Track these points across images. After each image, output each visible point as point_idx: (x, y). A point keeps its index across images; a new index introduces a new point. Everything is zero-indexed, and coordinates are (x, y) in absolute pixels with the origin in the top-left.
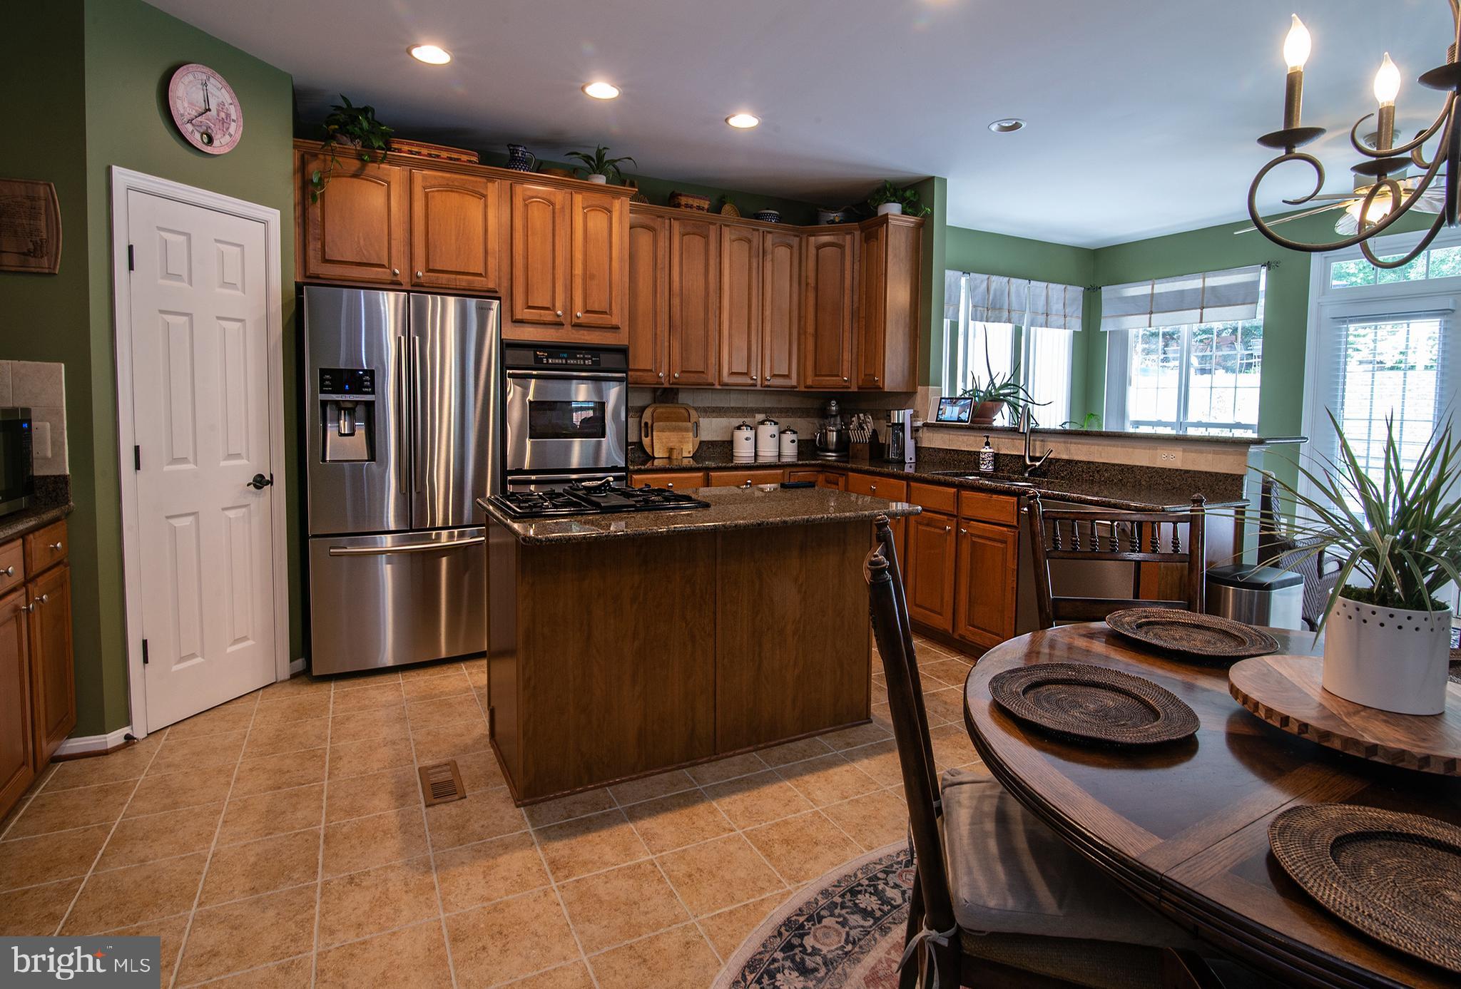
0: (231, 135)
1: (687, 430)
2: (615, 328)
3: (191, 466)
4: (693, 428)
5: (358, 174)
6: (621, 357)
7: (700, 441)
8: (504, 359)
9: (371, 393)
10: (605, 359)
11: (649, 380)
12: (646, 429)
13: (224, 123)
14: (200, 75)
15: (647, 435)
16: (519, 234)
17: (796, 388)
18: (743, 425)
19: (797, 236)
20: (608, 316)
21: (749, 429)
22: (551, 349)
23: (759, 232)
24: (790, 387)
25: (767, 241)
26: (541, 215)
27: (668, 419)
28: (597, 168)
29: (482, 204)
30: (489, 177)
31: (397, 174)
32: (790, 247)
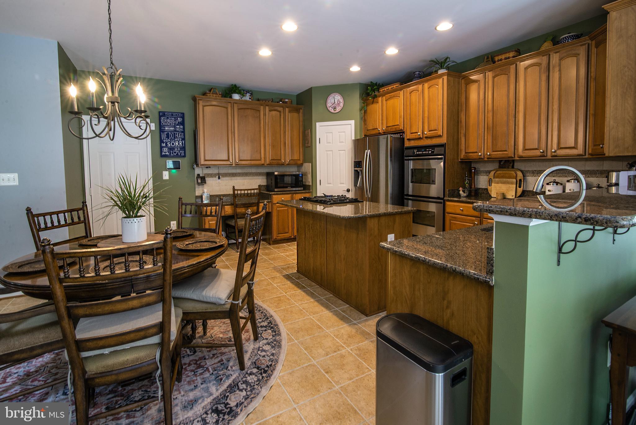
0: (341, 106)
1: (512, 183)
2: (440, 136)
3: (333, 185)
4: (518, 183)
5: (373, 103)
6: (443, 148)
7: (525, 191)
8: (404, 154)
9: (361, 167)
10: (436, 150)
11: (475, 157)
12: (490, 182)
13: (339, 104)
14: (333, 96)
15: (490, 185)
16: (408, 107)
17: (583, 156)
18: (552, 182)
19: (585, 44)
20: (437, 131)
21: (557, 185)
22: (419, 148)
23: (549, 55)
24: (576, 155)
25: (555, 58)
26: (415, 97)
27: (503, 177)
28: (442, 67)
29: (399, 100)
30: (401, 90)
31: (380, 99)
32: (577, 55)
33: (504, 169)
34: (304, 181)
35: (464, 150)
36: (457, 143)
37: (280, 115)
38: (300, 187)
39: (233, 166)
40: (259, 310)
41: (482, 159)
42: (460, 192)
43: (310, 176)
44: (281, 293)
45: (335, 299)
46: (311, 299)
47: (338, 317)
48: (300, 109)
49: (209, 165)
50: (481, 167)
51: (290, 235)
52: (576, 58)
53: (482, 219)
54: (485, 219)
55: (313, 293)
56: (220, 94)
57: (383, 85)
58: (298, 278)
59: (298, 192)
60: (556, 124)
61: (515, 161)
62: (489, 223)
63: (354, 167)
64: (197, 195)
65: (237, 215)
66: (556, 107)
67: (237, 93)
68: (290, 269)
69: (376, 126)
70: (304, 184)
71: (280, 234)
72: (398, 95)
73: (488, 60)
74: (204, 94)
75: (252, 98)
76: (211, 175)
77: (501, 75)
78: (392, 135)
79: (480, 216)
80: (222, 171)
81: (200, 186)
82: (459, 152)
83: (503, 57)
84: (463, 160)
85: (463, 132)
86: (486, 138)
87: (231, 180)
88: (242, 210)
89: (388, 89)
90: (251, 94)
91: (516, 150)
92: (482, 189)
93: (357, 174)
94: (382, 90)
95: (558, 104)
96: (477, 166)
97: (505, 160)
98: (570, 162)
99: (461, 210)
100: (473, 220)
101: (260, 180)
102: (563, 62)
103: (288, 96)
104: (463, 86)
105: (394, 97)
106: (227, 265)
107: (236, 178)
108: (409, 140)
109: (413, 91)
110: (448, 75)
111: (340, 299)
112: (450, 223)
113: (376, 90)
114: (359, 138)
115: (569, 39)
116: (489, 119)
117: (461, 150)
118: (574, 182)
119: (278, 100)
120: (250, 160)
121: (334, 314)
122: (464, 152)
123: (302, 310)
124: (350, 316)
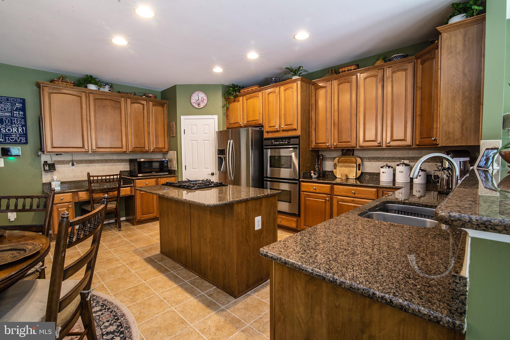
0: (204, 103)
1: (353, 167)
2: (295, 130)
3: (197, 170)
4: (358, 166)
5: (234, 101)
6: (298, 139)
7: (363, 172)
8: (263, 144)
9: (224, 155)
10: (292, 141)
11: (324, 147)
12: (335, 166)
13: (203, 101)
14: (197, 94)
15: (335, 168)
16: (267, 106)
17: (412, 146)
18: (385, 166)
19: (412, 62)
20: (293, 126)
21: (389, 168)
22: (276, 139)
23: (384, 69)
24: (406, 146)
25: (388, 72)
26: (272, 97)
27: (346, 162)
28: (295, 74)
29: (258, 100)
30: (260, 91)
31: (241, 98)
32: (405, 70)
33: (346, 156)
34: (169, 166)
35: (314, 141)
36: (309, 135)
37: (144, 108)
38: (166, 172)
39: (89, 153)
40: (109, 309)
41: (330, 148)
42: (312, 174)
43: (175, 162)
44: (139, 281)
45: (201, 281)
46: (174, 284)
47: (204, 303)
48: (164, 104)
49: (60, 152)
50: (327, 154)
51: (156, 215)
52: (405, 72)
53: (332, 196)
54: (335, 195)
55: (177, 277)
56: (71, 83)
57: (243, 87)
58: (162, 260)
59: (163, 176)
60: (389, 122)
61: (354, 150)
62: (338, 198)
63: (218, 155)
64: (44, 181)
65: (93, 200)
66: (389, 109)
67: (93, 84)
68: (152, 250)
69: (238, 121)
70: (170, 169)
71: (144, 215)
72: (257, 96)
73: (332, 72)
74: (52, 81)
75: (112, 90)
76: (63, 162)
77: (345, 83)
78: (253, 128)
79: (330, 193)
80: (76, 158)
81: (48, 173)
82: (310, 143)
83: (346, 69)
84: (314, 149)
85: (313, 127)
86: (332, 132)
87: (88, 166)
88: (100, 195)
89: (249, 90)
90: (111, 87)
91: (357, 142)
92: (328, 171)
93: (220, 161)
94: (242, 91)
95: (391, 107)
96: (324, 154)
97: (347, 149)
98: (397, 151)
99: (314, 189)
100: (324, 197)
101: (123, 166)
102: (394, 75)
103: (151, 91)
104: (313, 90)
105: (254, 97)
106: (79, 252)
107: (94, 164)
108: (267, 132)
109: (272, 92)
110: (302, 81)
111: (206, 280)
112: (305, 199)
113: (237, 91)
114: (222, 130)
115: (398, 58)
116: (335, 117)
117: (312, 141)
118: (402, 166)
119: (142, 95)
120: (110, 148)
121: (199, 301)
122: (315, 143)
123: (162, 301)
124: (217, 300)
